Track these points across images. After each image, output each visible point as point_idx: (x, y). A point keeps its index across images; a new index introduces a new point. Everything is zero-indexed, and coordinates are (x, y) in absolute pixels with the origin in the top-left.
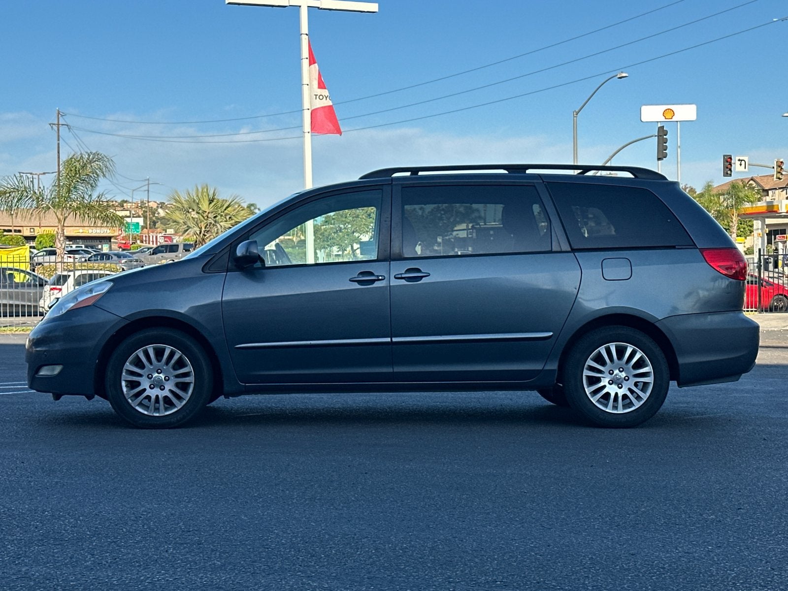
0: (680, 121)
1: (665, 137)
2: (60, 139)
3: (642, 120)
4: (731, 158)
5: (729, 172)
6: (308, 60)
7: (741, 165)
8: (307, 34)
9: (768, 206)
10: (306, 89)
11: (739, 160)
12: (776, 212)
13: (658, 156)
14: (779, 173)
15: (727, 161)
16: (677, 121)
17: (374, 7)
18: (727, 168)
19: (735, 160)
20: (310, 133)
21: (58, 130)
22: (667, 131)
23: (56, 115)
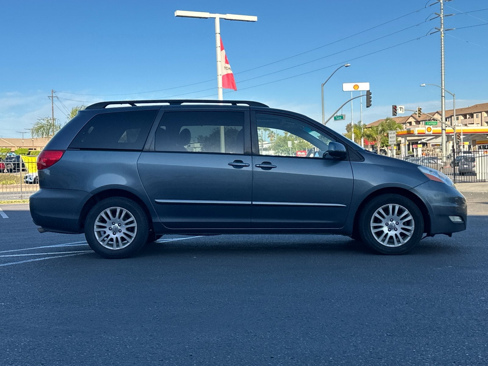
0: (362, 91)
1: (370, 96)
2: (54, 104)
3: (344, 90)
4: (396, 107)
5: (395, 114)
6: (220, 47)
7: (401, 110)
8: (219, 33)
9: (408, 131)
10: (219, 64)
11: (400, 108)
12: (413, 134)
13: (367, 105)
14: (420, 114)
15: (394, 109)
16: (360, 91)
17: (255, 18)
18: (394, 112)
19: (398, 108)
20: (222, 89)
21: (53, 99)
22: (371, 93)
23: (51, 92)
